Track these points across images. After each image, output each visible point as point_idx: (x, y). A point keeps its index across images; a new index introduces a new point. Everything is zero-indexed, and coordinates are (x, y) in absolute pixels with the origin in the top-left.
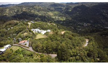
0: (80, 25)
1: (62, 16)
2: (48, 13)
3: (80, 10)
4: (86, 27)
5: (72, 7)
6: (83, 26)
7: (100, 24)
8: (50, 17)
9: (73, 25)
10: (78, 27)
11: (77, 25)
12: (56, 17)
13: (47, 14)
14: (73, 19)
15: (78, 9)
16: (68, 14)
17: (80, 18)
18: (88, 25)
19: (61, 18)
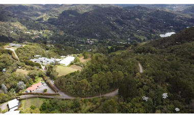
0: (82, 43)
1: (45, 29)
2: (12, 24)
3: (74, 16)
4: (93, 45)
5: (58, 12)
6: (88, 44)
7: (110, 38)
8: (19, 33)
9: (71, 44)
10: (81, 47)
11: (78, 44)
12: (32, 31)
13: (11, 27)
14: (66, 33)
15: (70, 15)
16: (55, 25)
17: (78, 30)
18: (95, 42)
19: (43, 33)
